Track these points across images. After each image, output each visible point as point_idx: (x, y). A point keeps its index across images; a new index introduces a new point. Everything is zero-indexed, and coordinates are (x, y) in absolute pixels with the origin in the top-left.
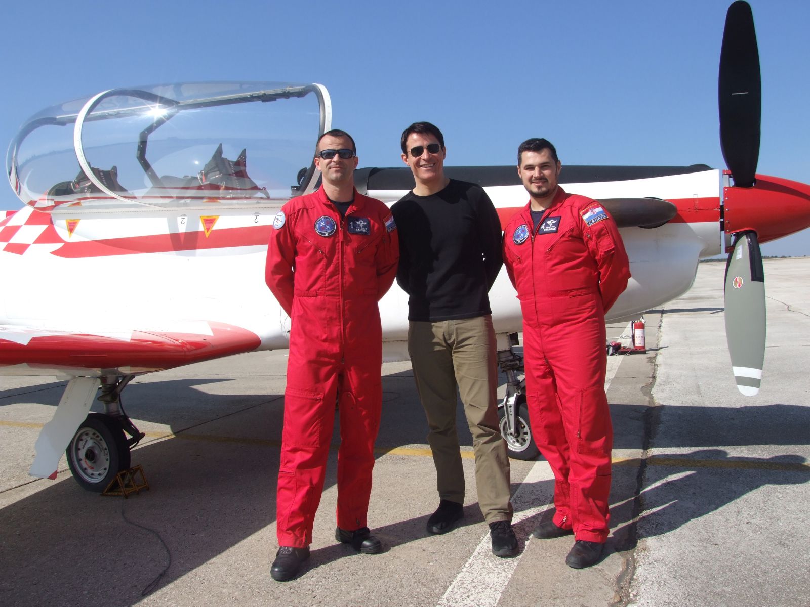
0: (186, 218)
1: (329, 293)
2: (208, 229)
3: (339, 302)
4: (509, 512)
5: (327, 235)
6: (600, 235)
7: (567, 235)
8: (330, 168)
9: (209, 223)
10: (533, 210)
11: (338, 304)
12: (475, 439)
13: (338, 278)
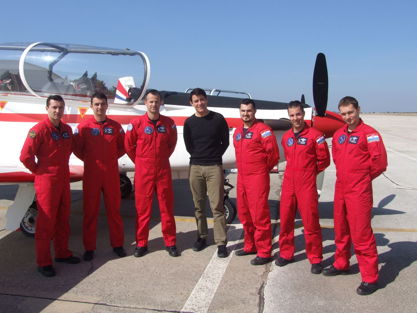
0: (71, 107)
1: (150, 156)
2: (83, 114)
3: (154, 160)
4: (226, 242)
5: (149, 134)
6: (267, 142)
7: (254, 141)
8: (151, 108)
9: (84, 111)
10: (244, 127)
11: (154, 161)
12: (213, 214)
13: (154, 151)
